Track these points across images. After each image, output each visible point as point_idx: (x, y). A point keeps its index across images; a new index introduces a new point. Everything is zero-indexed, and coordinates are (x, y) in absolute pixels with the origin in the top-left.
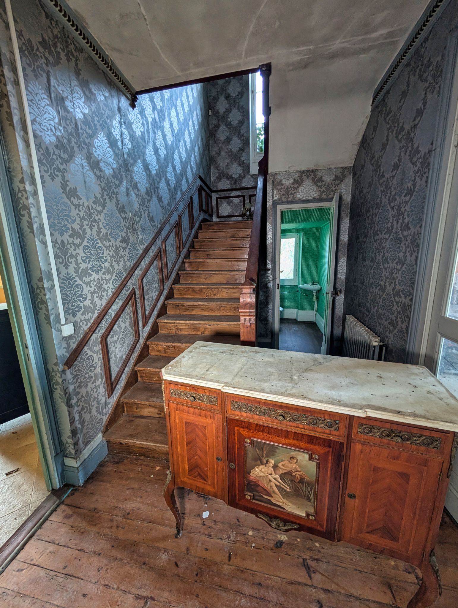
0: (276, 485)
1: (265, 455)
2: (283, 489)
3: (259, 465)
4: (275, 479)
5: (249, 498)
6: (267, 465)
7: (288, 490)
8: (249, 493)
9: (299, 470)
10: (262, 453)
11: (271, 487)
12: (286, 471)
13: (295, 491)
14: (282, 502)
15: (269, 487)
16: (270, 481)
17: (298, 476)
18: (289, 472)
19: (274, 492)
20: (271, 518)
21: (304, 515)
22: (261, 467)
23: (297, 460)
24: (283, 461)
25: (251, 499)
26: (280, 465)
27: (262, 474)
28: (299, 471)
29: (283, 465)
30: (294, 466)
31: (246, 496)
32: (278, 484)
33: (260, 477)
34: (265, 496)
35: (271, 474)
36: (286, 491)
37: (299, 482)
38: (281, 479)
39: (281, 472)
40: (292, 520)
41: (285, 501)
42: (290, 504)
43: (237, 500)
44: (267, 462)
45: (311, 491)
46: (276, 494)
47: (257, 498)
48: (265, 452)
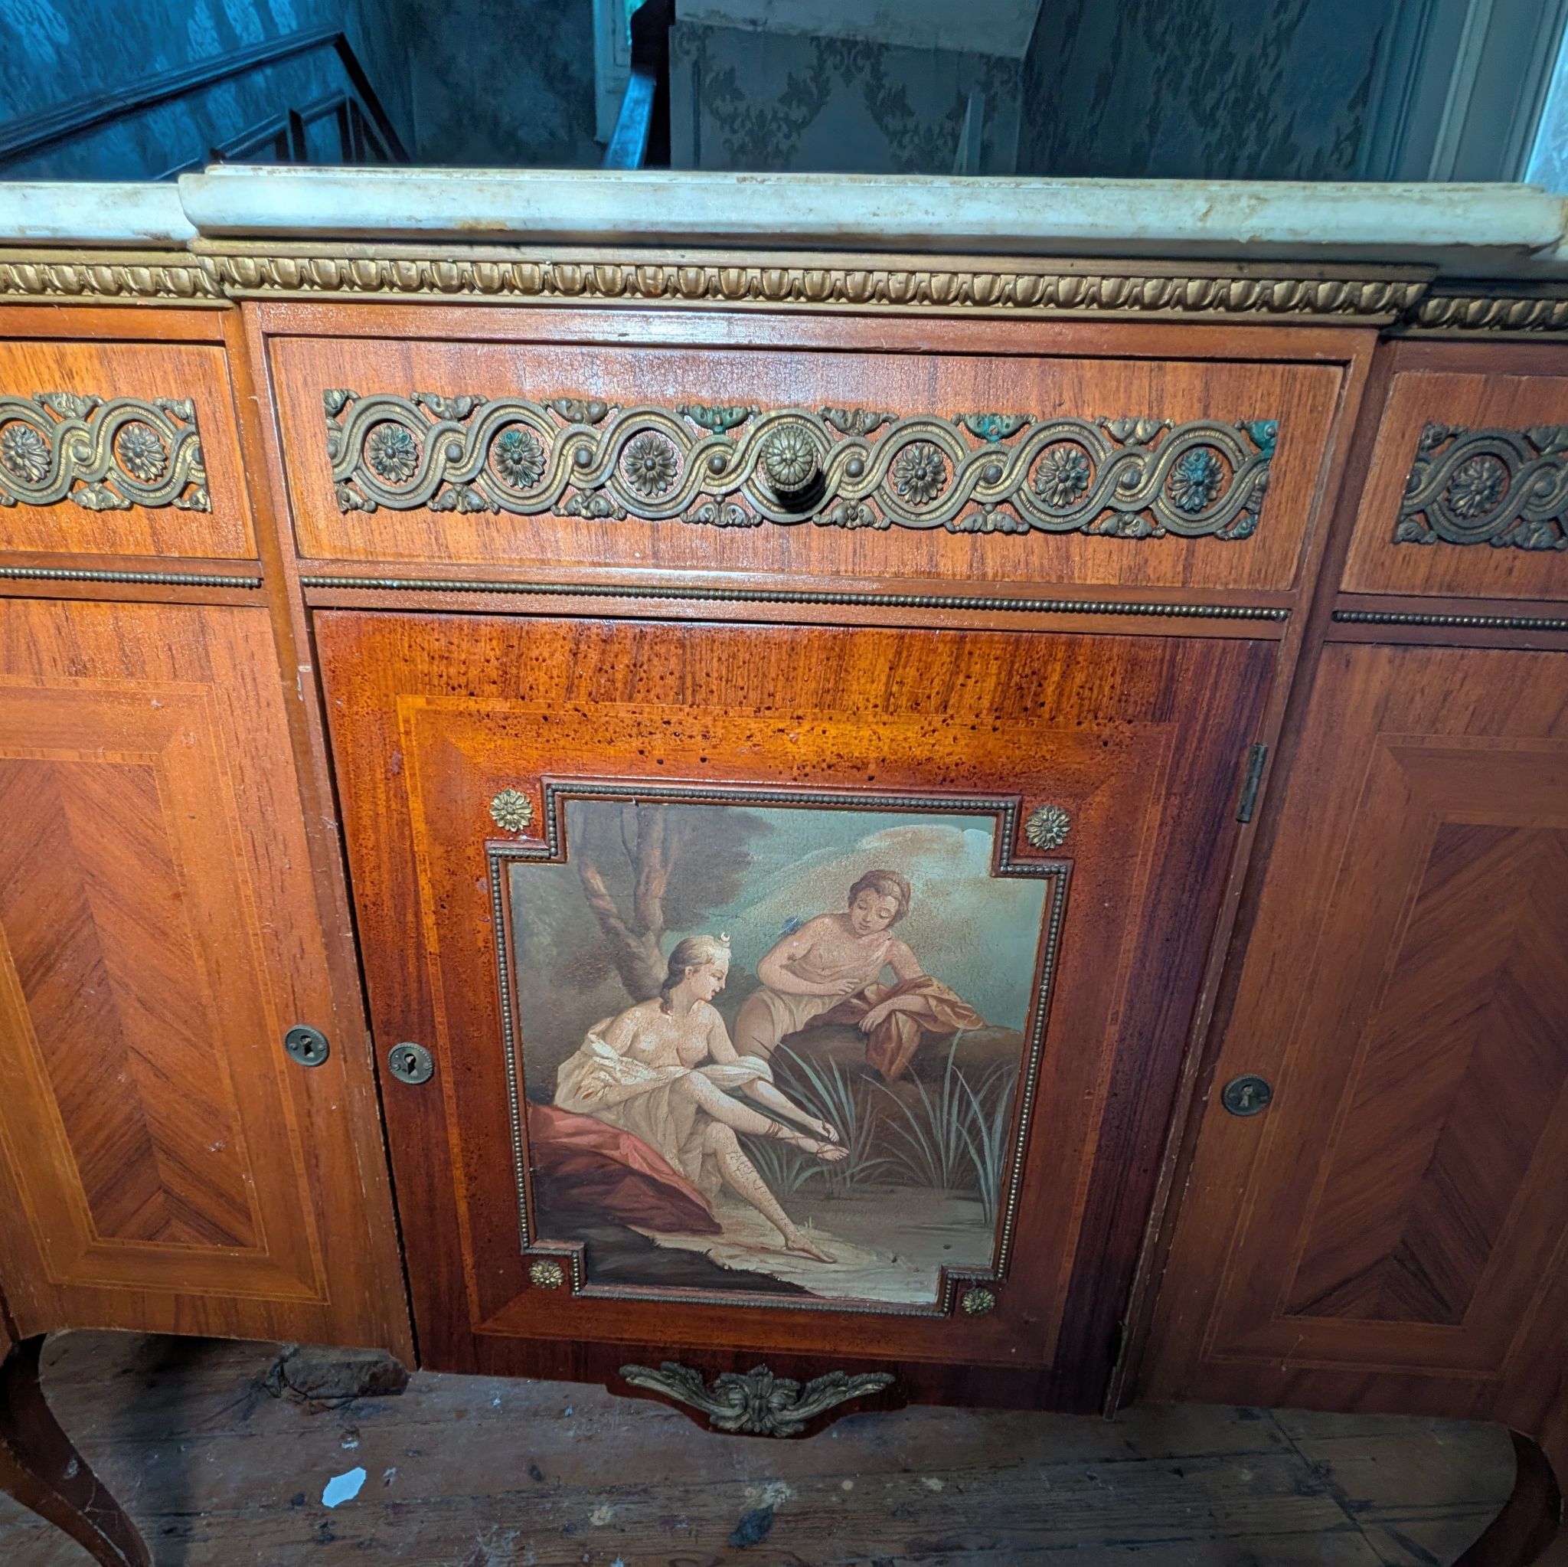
0: (746, 1140)
1: (656, 914)
2: (796, 1150)
3: (616, 1011)
4: (732, 1093)
5: (556, 1276)
6: (678, 994)
7: (832, 1153)
8: (552, 1246)
9: (913, 971)
10: (638, 900)
11: (711, 1156)
12: (816, 1009)
13: (877, 1150)
14: (789, 1249)
15: (694, 1168)
16: (703, 1114)
17: (906, 1027)
18: (844, 1007)
19: (730, 1192)
20: (708, 1376)
21: (928, 1296)
22: (636, 1018)
23: (905, 896)
24: (794, 928)
25: (568, 1281)
26: (774, 970)
27: (642, 1077)
28: (914, 986)
29: (795, 966)
30: (880, 953)
31: (537, 1271)
32: (760, 1124)
33: (628, 1102)
34: (666, 1241)
35: (710, 1060)
36: (813, 1159)
37: (905, 1077)
38: (779, 1082)
39: (786, 1020)
40: (847, 1348)
41: (802, 1234)
42: (835, 1249)
43: (475, 1313)
44: (679, 962)
45: (989, 1116)
46: (747, 1202)
47: (612, 1263)
48: (658, 887)
